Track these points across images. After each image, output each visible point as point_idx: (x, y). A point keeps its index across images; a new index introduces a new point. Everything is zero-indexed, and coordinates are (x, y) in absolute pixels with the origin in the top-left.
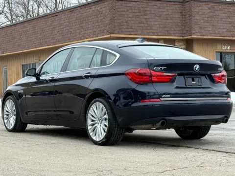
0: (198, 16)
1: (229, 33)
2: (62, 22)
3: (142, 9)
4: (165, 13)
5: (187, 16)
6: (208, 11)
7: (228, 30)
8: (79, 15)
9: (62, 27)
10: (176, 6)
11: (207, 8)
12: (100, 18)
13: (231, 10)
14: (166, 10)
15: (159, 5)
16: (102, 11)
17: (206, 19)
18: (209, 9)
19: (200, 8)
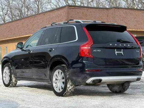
0: (117, 17)
1: (135, 27)
2: (38, 21)
3: (84, 13)
4: (98, 16)
5: (111, 17)
6: (123, 14)
7: (135, 25)
8: (48, 17)
9: (38, 24)
10: (104, 11)
11: (123, 13)
12: (60, 19)
13: (137, 14)
14: (98, 14)
15: (94, 11)
16: (61, 15)
17: (122, 19)
18: (124, 13)
19: (119, 13)
